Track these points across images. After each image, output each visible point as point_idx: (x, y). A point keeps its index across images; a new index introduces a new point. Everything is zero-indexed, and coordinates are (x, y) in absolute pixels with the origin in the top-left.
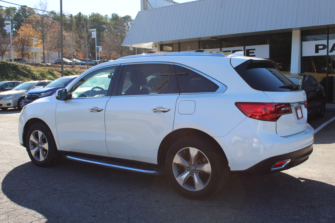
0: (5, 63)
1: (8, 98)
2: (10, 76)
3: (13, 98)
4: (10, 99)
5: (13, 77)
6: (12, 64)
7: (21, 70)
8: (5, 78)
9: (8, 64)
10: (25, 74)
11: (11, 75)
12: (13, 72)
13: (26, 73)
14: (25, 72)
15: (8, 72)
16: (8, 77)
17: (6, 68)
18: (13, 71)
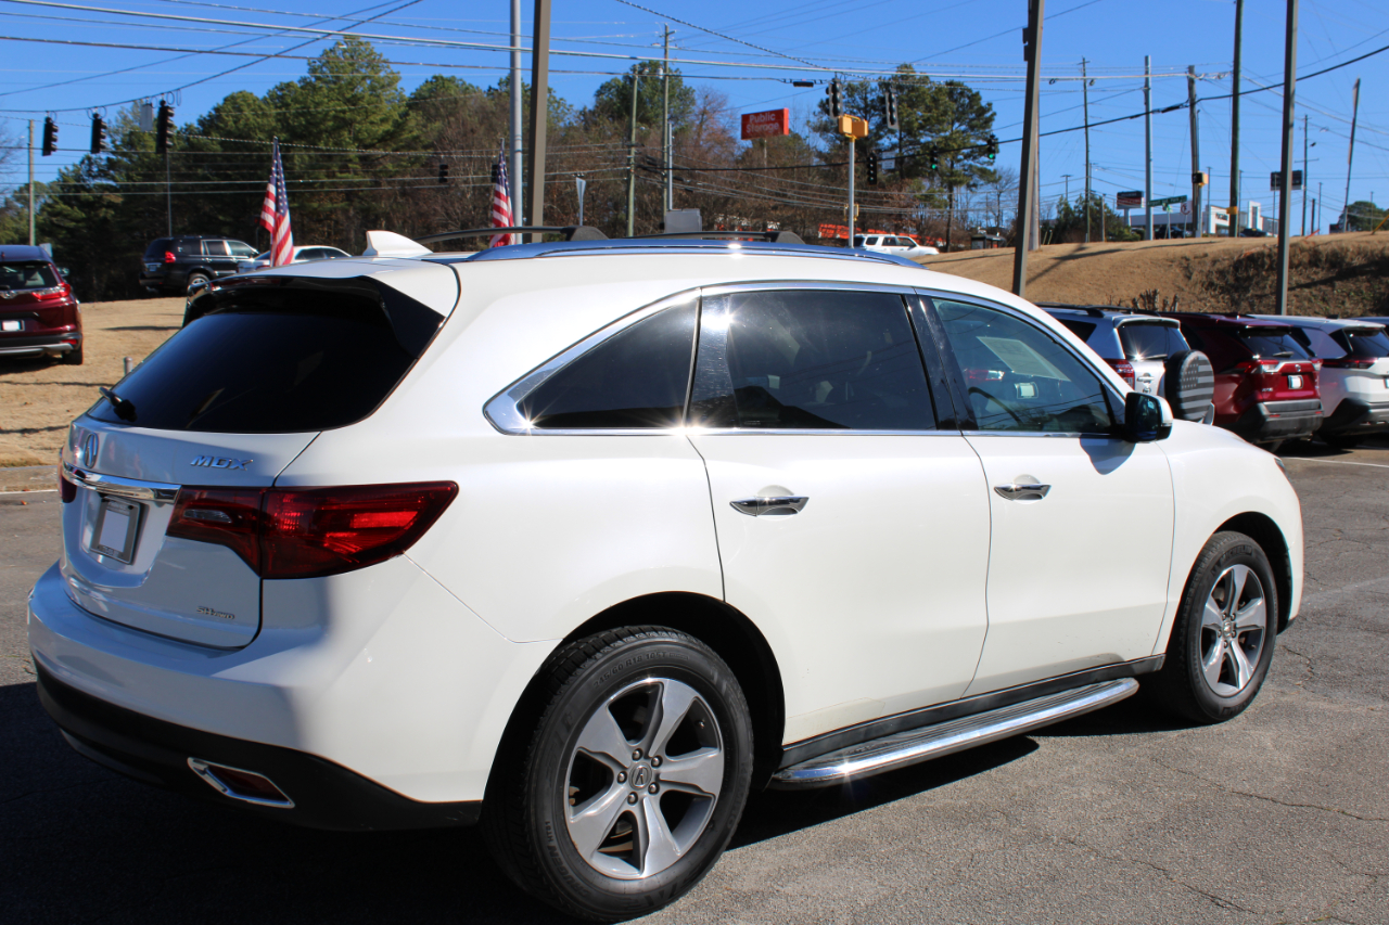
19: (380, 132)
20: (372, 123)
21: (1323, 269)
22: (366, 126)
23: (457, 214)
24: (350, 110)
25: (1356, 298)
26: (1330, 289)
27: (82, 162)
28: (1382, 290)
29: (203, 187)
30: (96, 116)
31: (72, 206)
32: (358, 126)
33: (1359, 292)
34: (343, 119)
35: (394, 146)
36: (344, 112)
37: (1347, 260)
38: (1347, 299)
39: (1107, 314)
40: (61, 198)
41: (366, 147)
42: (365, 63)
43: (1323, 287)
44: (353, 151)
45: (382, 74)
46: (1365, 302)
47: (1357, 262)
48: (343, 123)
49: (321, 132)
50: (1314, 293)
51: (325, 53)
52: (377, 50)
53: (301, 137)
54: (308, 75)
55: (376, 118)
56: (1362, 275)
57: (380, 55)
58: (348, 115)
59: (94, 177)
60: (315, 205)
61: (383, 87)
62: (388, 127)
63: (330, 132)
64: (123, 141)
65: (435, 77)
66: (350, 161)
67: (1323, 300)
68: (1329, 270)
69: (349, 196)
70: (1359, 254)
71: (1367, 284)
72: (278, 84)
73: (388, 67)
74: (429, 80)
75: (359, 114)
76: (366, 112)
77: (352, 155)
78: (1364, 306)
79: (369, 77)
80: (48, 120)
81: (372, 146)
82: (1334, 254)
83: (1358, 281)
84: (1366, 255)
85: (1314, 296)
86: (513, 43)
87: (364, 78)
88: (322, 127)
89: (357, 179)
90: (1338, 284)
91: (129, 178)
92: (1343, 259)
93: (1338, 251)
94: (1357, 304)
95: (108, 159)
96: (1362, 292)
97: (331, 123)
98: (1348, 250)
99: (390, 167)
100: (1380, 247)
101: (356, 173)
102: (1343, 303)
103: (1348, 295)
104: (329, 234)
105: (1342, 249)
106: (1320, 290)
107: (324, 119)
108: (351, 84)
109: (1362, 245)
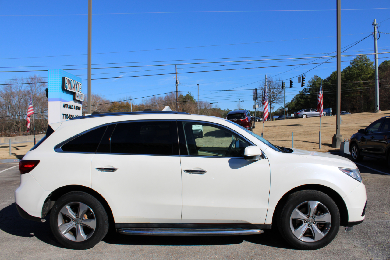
19: (368, 76)
20: (366, 75)
22: (365, 75)
23: (387, 95)
24: (360, 72)
27: (304, 89)
29: (327, 93)
30: (291, 80)
31: (301, 99)
32: (362, 76)
34: (359, 74)
35: (372, 79)
36: (359, 73)
40: (300, 97)
41: (365, 80)
42: (364, 60)
44: (361, 82)
45: (369, 62)
48: (359, 75)
49: (353, 78)
51: (354, 60)
52: (367, 57)
53: (349, 80)
54: (350, 65)
55: (367, 73)
57: (368, 58)
58: (360, 73)
59: (306, 92)
60: (352, 95)
61: (369, 66)
62: (371, 75)
63: (356, 78)
64: (312, 84)
65: (384, 61)
66: (361, 84)
69: (361, 92)
72: (345, 68)
73: (370, 61)
74: (383, 62)
75: (363, 73)
76: (365, 72)
77: (361, 83)
79: (366, 64)
80: (282, 82)
81: (367, 80)
86: (375, 52)
87: (364, 64)
88: (354, 77)
89: (363, 88)
91: (312, 92)
95: (309, 88)
97: (356, 76)
99: (371, 84)
101: (362, 87)
104: (357, 102)
107: (354, 75)
108: (361, 66)
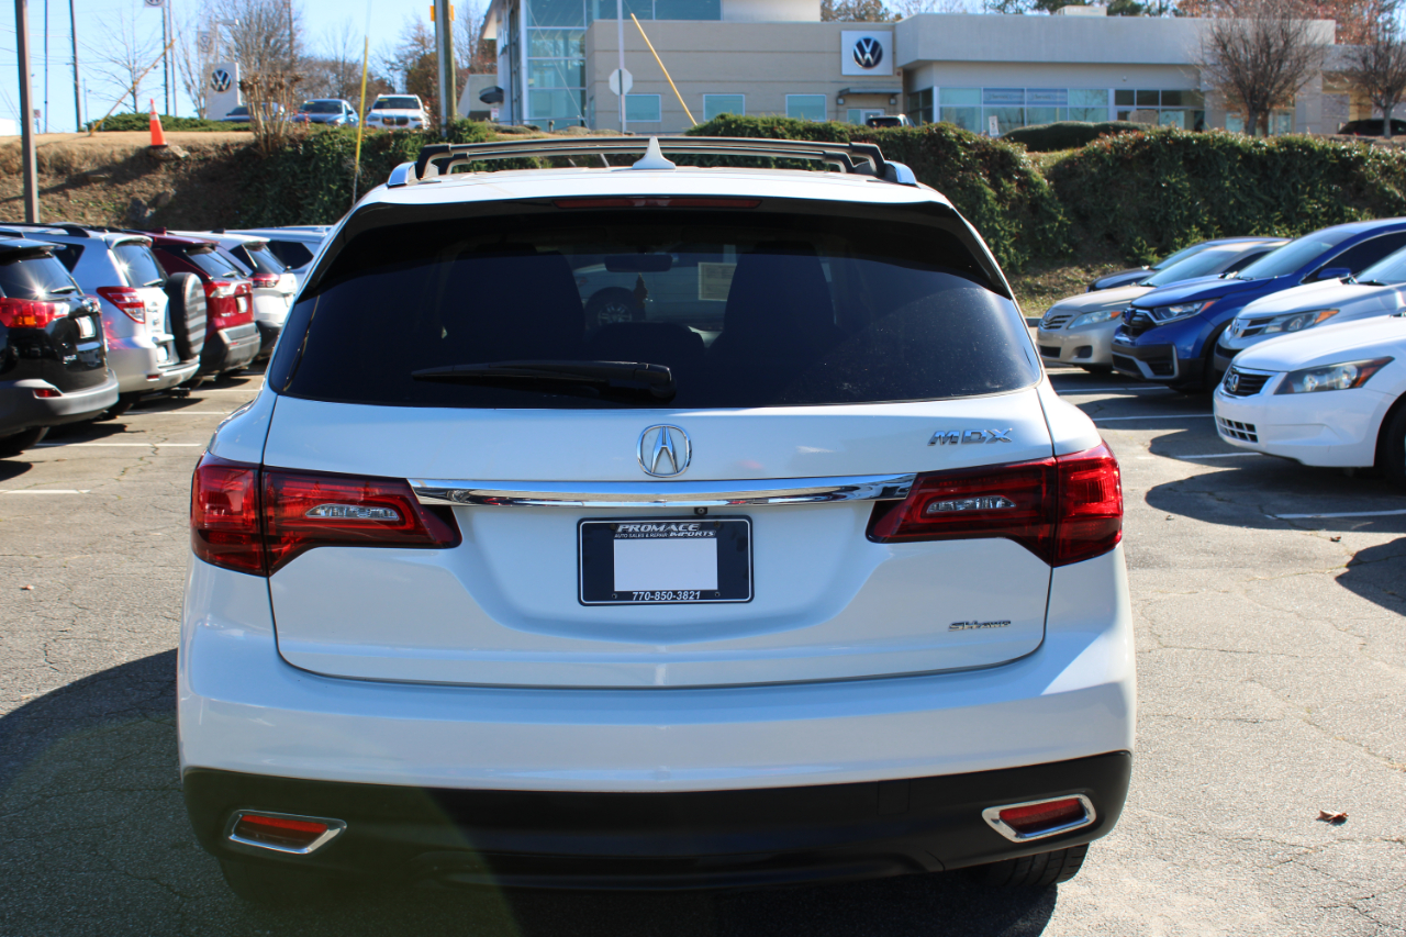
0: (1300, 147)
1: (1086, 321)
2: (1310, 211)
3: (1106, 321)
4: (1092, 326)
5: (1324, 214)
6: (1335, 150)
7: (1373, 178)
8: (1278, 223)
9: (1312, 151)
10: (1390, 201)
11: (1312, 206)
12: (1330, 193)
13: (1395, 197)
14: (1393, 189)
15: (1304, 193)
16: (1297, 214)
17: (1300, 170)
18: (1330, 189)
21: (49, 175)
25: (96, 209)
26: (64, 198)
28: (123, 200)
33: (97, 202)
37: (75, 165)
38: (86, 211)
39: (92, 234)
43: (55, 196)
46: (108, 213)
47: (87, 167)
50: (48, 203)
56: (96, 182)
67: (60, 211)
68: (56, 177)
70: (86, 158)
71: (103, 193)
78: (108, 217)
82: (58, 158)
83: (93, 189)
84: (94, 160)
85: (48, 207)
90: (71, 192)
92: (69, 164)
93: (62, 154)
94: (99, 216)
96: (100, 203)
98: (73, 154)
100: (108, 150)
102: (83, 215)
103: (87, 205)
105: (66, 152)
106: (53, 200)
109: (88, 148)
